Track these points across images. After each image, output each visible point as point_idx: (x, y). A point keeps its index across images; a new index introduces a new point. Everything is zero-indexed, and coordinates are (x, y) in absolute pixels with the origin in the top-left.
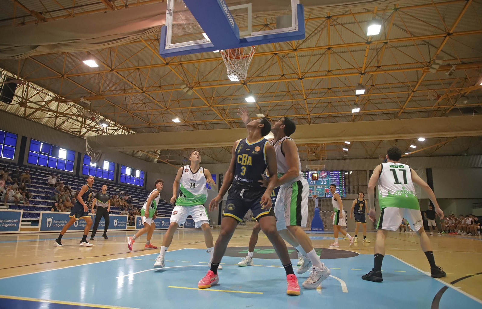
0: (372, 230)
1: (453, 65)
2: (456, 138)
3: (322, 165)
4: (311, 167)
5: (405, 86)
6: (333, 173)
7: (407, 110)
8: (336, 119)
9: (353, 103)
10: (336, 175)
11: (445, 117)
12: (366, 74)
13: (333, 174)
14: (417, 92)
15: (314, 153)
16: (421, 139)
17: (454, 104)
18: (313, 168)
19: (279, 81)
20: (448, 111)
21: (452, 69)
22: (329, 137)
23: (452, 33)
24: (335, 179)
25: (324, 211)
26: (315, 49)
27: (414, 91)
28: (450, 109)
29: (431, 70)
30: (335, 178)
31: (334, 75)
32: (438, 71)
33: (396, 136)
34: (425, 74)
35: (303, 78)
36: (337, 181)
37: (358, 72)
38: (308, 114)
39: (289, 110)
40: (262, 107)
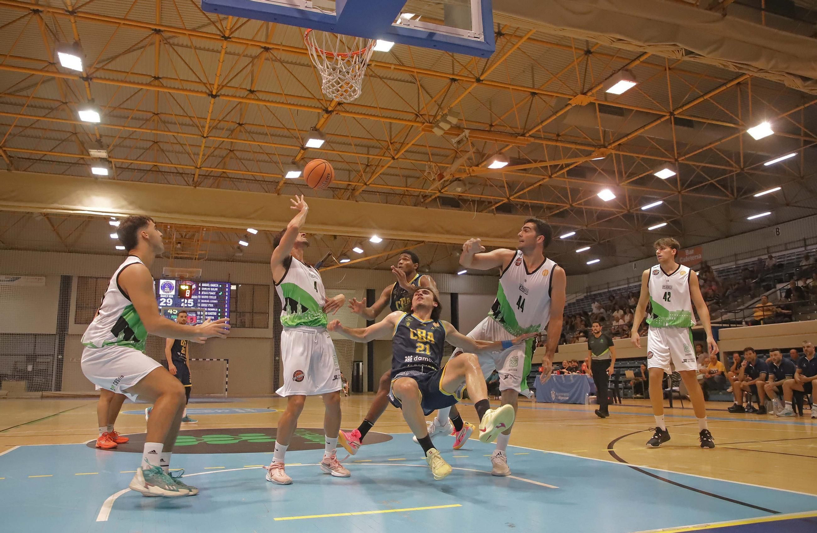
0: (269, 395)
1: (467, 129)
2: (422, 244)
3: (195, 269)
4: (173, 271)
5: (381, 146)
6: (207, 285)
7: (373, 187)
8: (236, 183)
9: (290, 160)
10: (212, 289)
11: (424, 208)
12: (335, 113)
13: (207, 287)
14: (400, 160)
15: (179, 245)
16: (376, 239)
17: (441, 189)
18: (177, 274)
19: (148, 88)
20: (430, 199)
21: (464, 134)
22: (231, 217)
23: (482, 80)
24: (211, 297)
25: (195, 359)
26: (252, 44)
27: (396, 158)
28: (433, 197)
29: (436, 130)
30: (212, 295)
31: (259, 100)
32: (445, 133)
33: (335, 228)
34: (423, 133)
35: (219, 96)
36: (215, 301)
37: (320, 106)
38: (198, 167)
39: (148, 151)
40: (104, 136)
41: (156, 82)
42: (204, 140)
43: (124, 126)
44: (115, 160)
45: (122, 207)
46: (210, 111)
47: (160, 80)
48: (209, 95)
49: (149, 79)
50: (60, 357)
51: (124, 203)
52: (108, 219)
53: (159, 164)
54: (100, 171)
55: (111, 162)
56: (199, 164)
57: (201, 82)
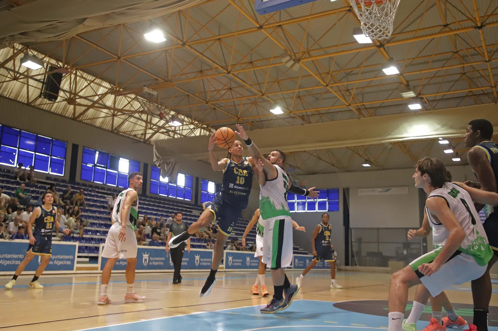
35: (484, 26)
38: (493, 86)
39: (458, 82)
40: (410, 80)
41: (447, 29)
42: (488, 64)
43: (420, 71)
44: (426, 96)
45: (437, 130)
46: (482, 40)
47: (449, 26)
48: (475, 28)
49: (439, 29)
50: (424, 244)
51: (438, 126)
52: (437, 140)
53: (473, 90)
54: (416, 107)
55: (422, 98)
56: (493, 83)
57: (469, 19)
